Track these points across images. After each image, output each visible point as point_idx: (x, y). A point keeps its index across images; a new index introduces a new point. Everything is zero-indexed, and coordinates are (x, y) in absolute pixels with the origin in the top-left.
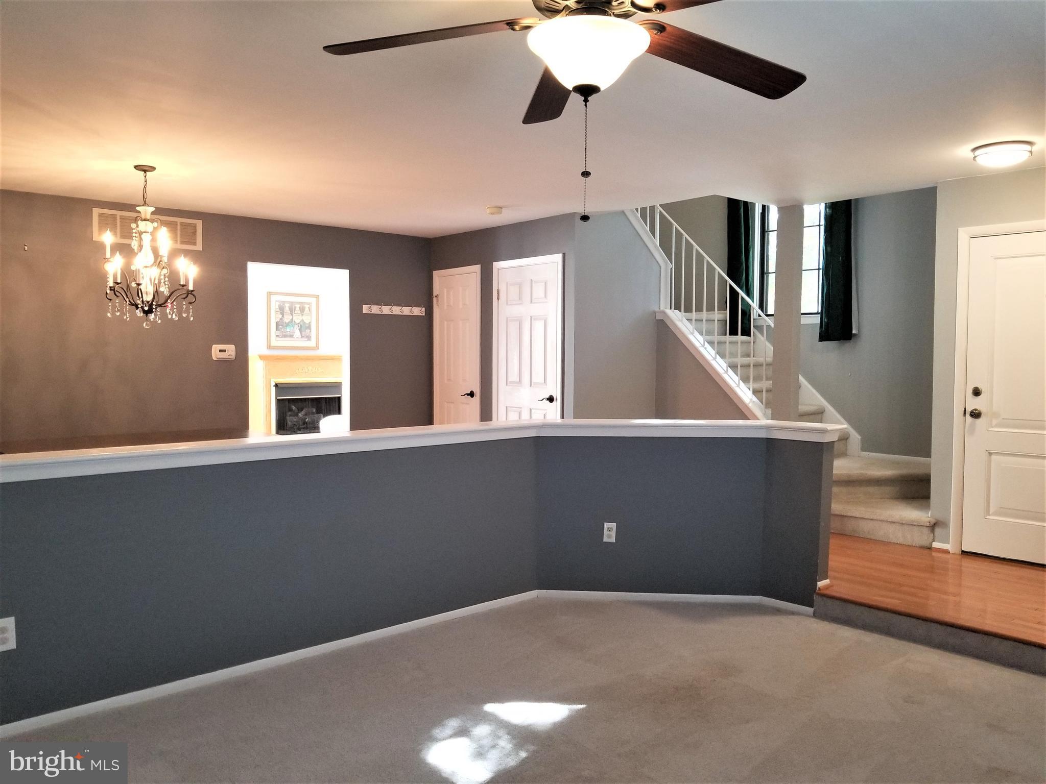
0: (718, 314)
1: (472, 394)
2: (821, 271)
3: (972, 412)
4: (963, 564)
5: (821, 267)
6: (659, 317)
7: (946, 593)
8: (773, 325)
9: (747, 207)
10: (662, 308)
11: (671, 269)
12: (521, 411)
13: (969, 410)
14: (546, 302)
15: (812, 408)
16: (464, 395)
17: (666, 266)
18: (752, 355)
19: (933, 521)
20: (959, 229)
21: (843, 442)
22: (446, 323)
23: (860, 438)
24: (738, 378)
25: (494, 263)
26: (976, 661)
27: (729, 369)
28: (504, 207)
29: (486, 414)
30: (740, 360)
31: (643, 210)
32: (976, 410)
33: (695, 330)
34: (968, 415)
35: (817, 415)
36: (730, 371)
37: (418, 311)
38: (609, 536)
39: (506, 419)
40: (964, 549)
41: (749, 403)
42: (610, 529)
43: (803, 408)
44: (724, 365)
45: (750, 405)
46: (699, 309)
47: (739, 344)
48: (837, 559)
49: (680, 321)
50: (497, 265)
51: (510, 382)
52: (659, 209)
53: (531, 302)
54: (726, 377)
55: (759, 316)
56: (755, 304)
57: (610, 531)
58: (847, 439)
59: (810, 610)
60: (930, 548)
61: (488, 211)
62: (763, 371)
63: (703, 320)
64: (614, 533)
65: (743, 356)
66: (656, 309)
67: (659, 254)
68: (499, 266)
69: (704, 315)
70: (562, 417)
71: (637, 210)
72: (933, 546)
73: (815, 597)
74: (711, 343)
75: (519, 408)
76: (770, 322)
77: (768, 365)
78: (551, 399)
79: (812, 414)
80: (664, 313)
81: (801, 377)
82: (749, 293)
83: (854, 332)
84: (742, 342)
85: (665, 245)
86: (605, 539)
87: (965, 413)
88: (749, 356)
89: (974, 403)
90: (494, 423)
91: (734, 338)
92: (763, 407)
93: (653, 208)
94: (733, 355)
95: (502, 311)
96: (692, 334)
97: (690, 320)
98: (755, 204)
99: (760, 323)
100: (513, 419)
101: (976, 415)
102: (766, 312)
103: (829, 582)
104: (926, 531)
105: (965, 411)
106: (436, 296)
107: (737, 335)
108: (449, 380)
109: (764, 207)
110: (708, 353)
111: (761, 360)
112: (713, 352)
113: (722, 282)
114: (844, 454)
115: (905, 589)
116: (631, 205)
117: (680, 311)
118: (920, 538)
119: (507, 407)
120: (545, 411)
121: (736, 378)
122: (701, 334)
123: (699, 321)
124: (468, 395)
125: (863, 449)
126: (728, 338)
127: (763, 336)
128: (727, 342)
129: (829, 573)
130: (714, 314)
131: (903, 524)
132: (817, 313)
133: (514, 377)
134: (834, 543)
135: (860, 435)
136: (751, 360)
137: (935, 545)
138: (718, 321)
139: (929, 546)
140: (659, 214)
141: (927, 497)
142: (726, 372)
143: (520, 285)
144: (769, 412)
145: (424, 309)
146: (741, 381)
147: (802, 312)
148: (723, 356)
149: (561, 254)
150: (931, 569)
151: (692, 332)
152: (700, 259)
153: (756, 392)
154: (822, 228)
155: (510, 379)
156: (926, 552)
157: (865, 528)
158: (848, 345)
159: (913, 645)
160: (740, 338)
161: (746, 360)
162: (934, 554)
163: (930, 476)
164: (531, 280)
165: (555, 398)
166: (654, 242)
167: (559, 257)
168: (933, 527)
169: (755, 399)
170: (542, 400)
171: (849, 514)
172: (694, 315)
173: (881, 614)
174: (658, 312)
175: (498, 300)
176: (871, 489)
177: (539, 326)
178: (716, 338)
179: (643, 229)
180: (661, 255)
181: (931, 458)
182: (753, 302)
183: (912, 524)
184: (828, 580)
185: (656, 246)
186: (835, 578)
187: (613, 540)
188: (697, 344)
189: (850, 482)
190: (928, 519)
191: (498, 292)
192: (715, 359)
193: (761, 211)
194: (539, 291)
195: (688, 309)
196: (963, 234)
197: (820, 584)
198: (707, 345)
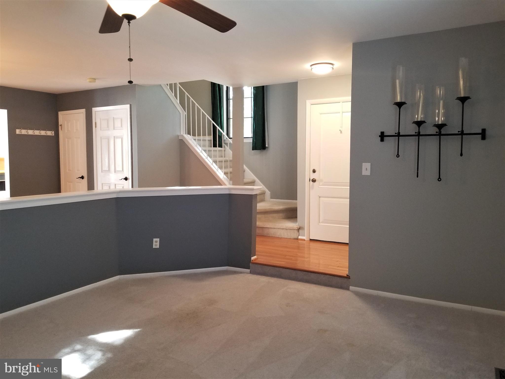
0: (208, 137)
1: (82, 178)
2: (252, 118)
3: (312, 180)
4: (310, 245)
5: (252, 117)
6: (180, 138)
7: (304, 257)
8: (232, 142)
9: (220, 87)
10: (182, 133)
11: (185, 115)
12: (110, 186)
13: (311, 179)
14: (122, 129)
15: (250, 180)
16: (78, 178)
17: (183, 114)
18: (223, 157)
19: (299, 227)
20: (307, 101)
21: (263, 195)
22: (66, 139)
23: (270, 193)
24: (217, 167)
25: (93, 108)
26: (315, 285)
27: (214, 163)
28: (97, 79)
29: (91, 186)
30: (218, 159)
31: (171, 85)
32: (314, 179)
33: (198, 145)
34: (311, 181)
35: (253, 183)
36: (214, 164)
37: (50, 133)
38: (156, 245)
39: (102, 189)
40: (311, 238)
41: (222, 179)
42: (156, 242)
43: (246, 180)
44: (211, 161)
45: (223, 179)
46: (199, 135)
47: (218, 151)
48: (260, 246)
49: (190, 140)
50: (94, 109)
51: (104, 170)
52: (178, 85)
53: (114, 129)
54: (212, 166)
55: (227, 138)
56: (224, 133)
57: (156, 243)
58: (265, 193)
59: (248, 270)
60: (297, 239)
61: (88, 80)
62: (228, 163)
63: (201, 140)
64: (158, 244)
65: (219, 157)
66: (179, 134)
67: (179, 108)
68: (95, 110)
69: (202, 137)
70: (132, 187)
71: (167, 84)
72: (299, 238)
73: (251, 265)
74: (205, 151)
75: (109, 184)
76: (231, 141)
77: (230, 161)
78: (126, 179)
79: (250, 183)
80: (183, 136)
81: (244, 166)
82: (222, 128)
83: (266, 146)
84: (219, 151)
85: (182, 103)
86: (154, 247)
87: (310, 180)
88: (222, 157)
89: (313, 176)
90: (96, 191)
91: (215, 148)
92: (229, 180)
93: (175, 84)
94: (215, 156)
95: (98, 134)
96: (196, 146)
97: (195, 140)
98: (223, 86)
99: (226, 142)
100: (106, 189)
101: (314, 181)
102: (230, 137)
103: (256, 257)
104: (296, 232)
105: (310, 179)
106: (60, 125)
107: (216, 147)
108: (69, 170)
109: (227, 87)
110: (204, 155)
111: (227, 158)
112: (206, 155)
113: (209, 122)
114: (263, 200)
115: (287, 257)
116: (164, 82)
117: (190, 135)
118: (294, 235)
119: (102, 184)
120: (123, 185)
121: (216, 167)
122: (200, 146)
123: (199, 140)
124: (80, 178)
125: (271, 198)
126: (213, 148)
127: (228, 147)
128: (212, 151)
129: (256, 253)
130: (206, 137)
131: (287, 229)
132: (251, 138)
133: (106, 168)
134: (258, 239)
135: (270, 192)
136: (223, 159)
137: (300, 237)
138: (208, 140)
139: (297, 238)
140: (178, 88)
141: (296, 217)
142: (212, 164)
143: (108, 121)
144: (231, 182)
145: (53, 132)
146: (219, 169)
147: (244, 137)
148: (211, 157)
149: (129, 105)
150: (298, 248)
151: (196, 145)
152: (199, 110)
153: (226, 173)
154: (253, 98)
155: (103, 169)
156: (295, 240)
157: (272, 232)
158: (264, 152)
159: (290, 281)
160: (218, 148)
161: (221, 159)
162: (299, 241)
163: (297, 208)
164: (114, 118)
165: (128, 178)
166: (177, 102)
167: (128, 106)
168: (299, 229)
169: (225, 177)
170: (121, 180)
171: (265, 227)
172: (197, 137)
173: (277, 269)
174: (180, 136)
175: (96, 128)
176: (275, 215)
177: (118, 141)
178: (207, 148)
179: (171, 95)
180: (181, 109)
181: (297, 200)
182: (224, 132)
183: (291, 229)
184: (256, 256)
185: (178, 104)
186: (258, 255)
187: (158, 247)
188: (199, 151)
189: (266, 212)
190: (296, 227)
191: (96, 123)
192: (207, 158)
193: (226, 90)
194: (118, 124)
195: (194, 135)
196: (308, 102)
197: (253, 258)
198: (203, 152)
